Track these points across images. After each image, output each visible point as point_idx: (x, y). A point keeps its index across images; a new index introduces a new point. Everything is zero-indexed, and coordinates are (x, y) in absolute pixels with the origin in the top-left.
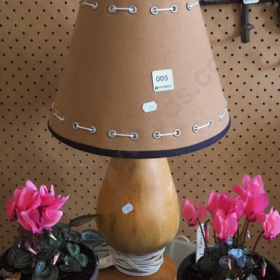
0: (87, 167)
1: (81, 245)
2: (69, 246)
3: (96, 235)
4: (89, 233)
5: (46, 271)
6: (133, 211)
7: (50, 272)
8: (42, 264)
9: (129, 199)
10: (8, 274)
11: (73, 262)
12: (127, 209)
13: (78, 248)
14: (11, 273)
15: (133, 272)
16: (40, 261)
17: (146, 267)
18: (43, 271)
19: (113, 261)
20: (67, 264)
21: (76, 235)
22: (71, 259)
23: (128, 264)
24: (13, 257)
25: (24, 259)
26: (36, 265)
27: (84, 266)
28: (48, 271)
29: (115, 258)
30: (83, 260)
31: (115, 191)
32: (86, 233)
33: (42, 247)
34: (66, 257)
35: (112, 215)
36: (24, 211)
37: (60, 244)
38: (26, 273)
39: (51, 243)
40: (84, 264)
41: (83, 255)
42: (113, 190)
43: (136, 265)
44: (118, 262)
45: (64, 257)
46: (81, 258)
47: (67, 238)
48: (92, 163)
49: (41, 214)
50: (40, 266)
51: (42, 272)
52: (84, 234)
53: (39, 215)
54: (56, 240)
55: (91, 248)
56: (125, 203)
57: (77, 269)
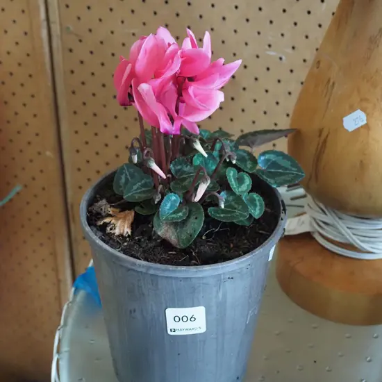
0: (281, 59)
1: (254, 177)
2: (231, 174)
3: (286, 164)
4: (272, 157)
5: (180, 214)
6: (366, 127)
7: (188, 217)
8: (174, 198)
9: (361, 100)
10: (111, 211)
11: (236, 206)
12: (354, 121)
13: (248, 181)
14: (118, 210)
15: (346, 249)
16: (172, 192)
17: (373, 243)
18: (175, 212)
19: (311, 224)
20: (223, 206)
21: (247, 158)
22: (231, 198)
23: (340, 233)
24: (123, 180)
25: (143, 186)
26: (162, 199)
27: (257, 217)
28: (184, 214)
29: (315, 219)
30: (255, 206)
31: (334, 84)
32: (267, 156)
33: (179, 167)
34: (222, 193)
35: (321, 131)
36: (145, 82)
37: (214, 168)
38: (144, 212)
39: (197, 161)
40: (257, 213)
41: (256, 196)
42: (329, 81)
43: (354, 237)
44: (320, 226)
45: (219, 193)
46: (252, 201)
47: (229, 157)
48: (290, 50)
49: (180, 94)
50: (170, 203)
51: (172, 214)
52: (262, 158)
53: (176, 96)
54: (206, 155)
55: (274, 186)
56: (352, 109)
57: (242, 219)
